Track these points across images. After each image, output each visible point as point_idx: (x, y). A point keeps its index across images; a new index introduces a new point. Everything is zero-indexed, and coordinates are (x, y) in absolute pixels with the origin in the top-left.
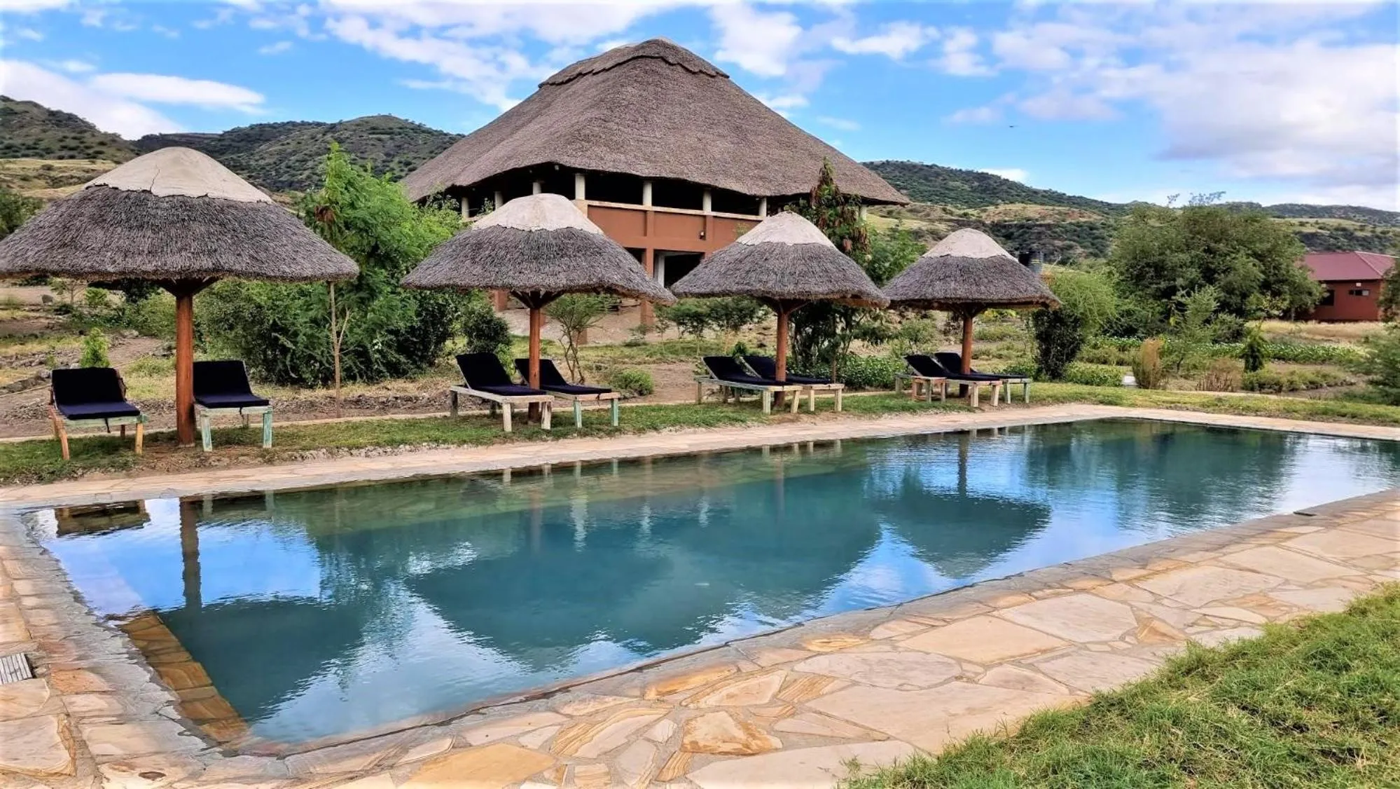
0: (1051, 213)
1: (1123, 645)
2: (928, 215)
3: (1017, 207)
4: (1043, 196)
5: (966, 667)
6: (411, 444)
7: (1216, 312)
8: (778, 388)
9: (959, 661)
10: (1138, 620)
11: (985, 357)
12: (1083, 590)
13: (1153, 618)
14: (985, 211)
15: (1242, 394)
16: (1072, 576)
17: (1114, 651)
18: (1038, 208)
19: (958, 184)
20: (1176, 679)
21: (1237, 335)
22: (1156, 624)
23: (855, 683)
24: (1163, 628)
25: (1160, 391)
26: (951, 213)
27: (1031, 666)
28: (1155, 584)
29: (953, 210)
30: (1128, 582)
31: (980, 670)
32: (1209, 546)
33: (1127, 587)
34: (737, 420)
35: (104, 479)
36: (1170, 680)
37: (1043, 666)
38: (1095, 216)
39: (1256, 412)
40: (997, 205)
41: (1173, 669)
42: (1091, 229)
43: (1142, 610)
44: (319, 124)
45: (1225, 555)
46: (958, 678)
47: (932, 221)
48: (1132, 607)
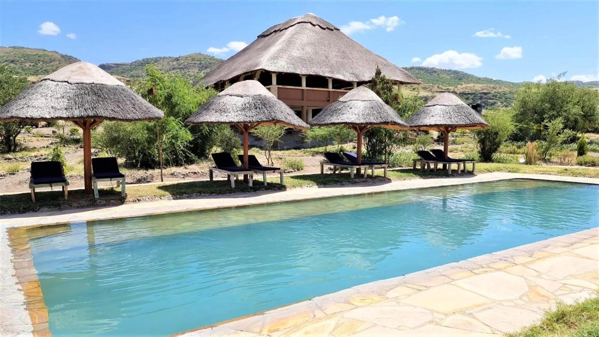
0: (486, 87)
1: (520, 302)
2: (431, 90)
3: (471, 85)
4: (483, 80)
5: (436, 315)
6: (188, 194)
7: (563, 129)
8: (358, 167)
9: (432, 311)
10: (529, 287)
11: (455, 151)
12: (499, 270)
13: (538, 286)
14: (456, 87)
15: (577, 167)
16: (494, 261)
17: (516, 306)
18: (480, 85)
19: (445, 76)
20: (552, 325)
21: (574, 140)
22: (539, 289)
23: (375, 325)
24: (543, 292)
25: (537, 166)
26: (442, 89)
27: (470, 315)
28: (537, 266)
29: (442, 87)
30: (523, 265)
31: (443, 317)
32: (565, 245)
33: (522, 268)
34: (339, 182)
35: (48, 211)
36: (547, 325)
37: (476, 315)
38: (506, 89)
39: (584, 175)
40: (462, 85)
41: (549, 317)
42: (505, 94)
43: (531, 281)
44: (170, 58)
45: (573, 249)
46: (431, 322)
47: (433, 92)
48: (526, 279)
